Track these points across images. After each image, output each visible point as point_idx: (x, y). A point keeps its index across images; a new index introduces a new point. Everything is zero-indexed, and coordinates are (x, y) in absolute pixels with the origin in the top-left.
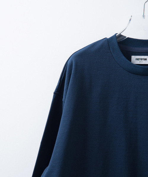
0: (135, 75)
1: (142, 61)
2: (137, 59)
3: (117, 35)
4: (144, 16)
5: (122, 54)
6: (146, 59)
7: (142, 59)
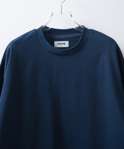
0: (56, 56)
1: (62, 45)
2: (59, 44)
3: (42, 27)
4: (61, 12)
5: (46, 41)
6: (65, 44)
7: (62, 44)
